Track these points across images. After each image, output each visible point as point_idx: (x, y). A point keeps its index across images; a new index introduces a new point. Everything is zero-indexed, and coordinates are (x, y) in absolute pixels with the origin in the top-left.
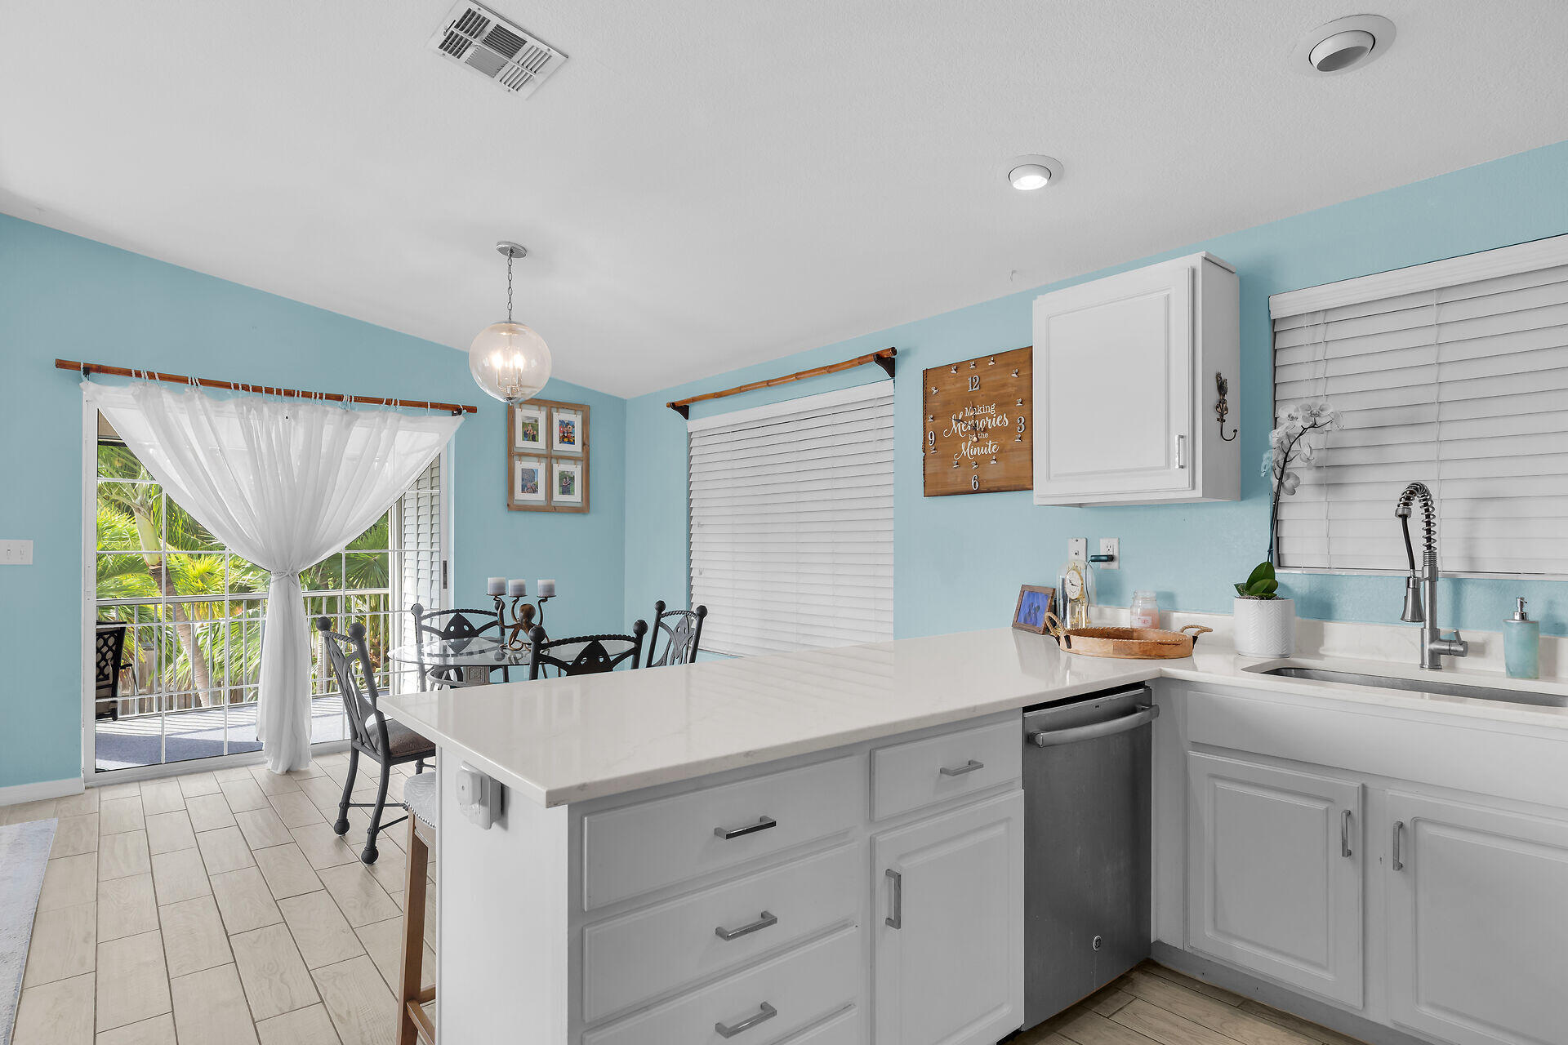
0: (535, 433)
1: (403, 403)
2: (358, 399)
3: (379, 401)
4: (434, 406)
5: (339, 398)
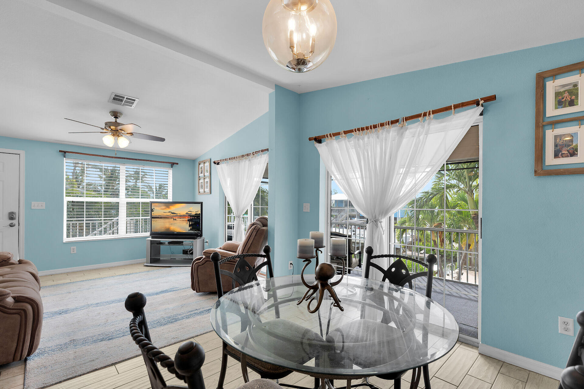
0: (573, 97)
1: (434, 112)
2: (407, 119)
3: (419, 116)
4: (456, 106)
5: (397, 121)
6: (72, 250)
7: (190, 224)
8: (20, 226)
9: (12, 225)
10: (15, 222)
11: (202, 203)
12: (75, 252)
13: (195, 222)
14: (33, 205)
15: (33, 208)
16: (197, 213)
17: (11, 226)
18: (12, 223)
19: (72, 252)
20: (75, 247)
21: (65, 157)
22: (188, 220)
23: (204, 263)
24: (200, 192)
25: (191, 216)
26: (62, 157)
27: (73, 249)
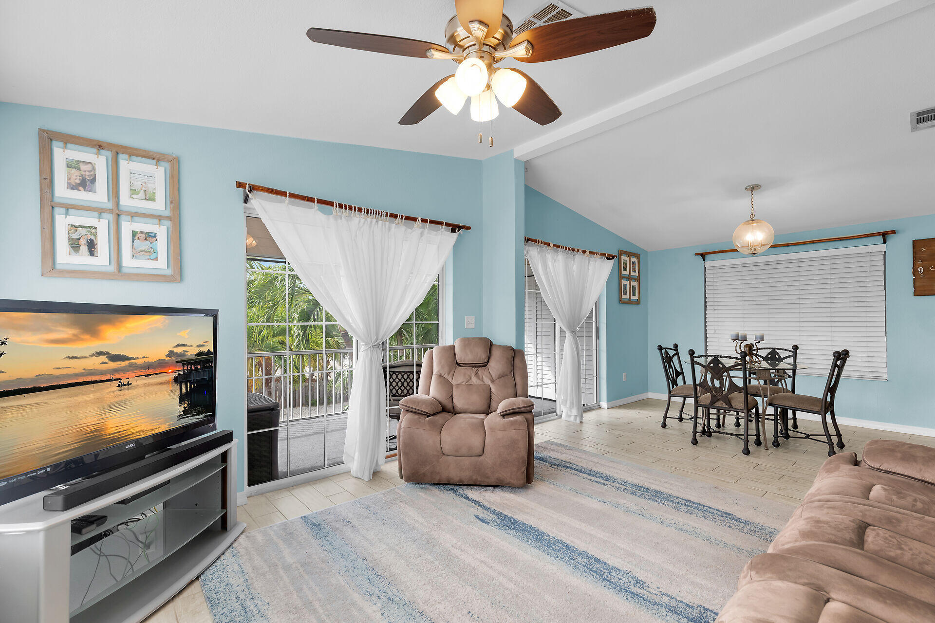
7: (184, 391)
11: (214, 315)
13: (197, 382)
22: (176, 380)
25: (184, 363)
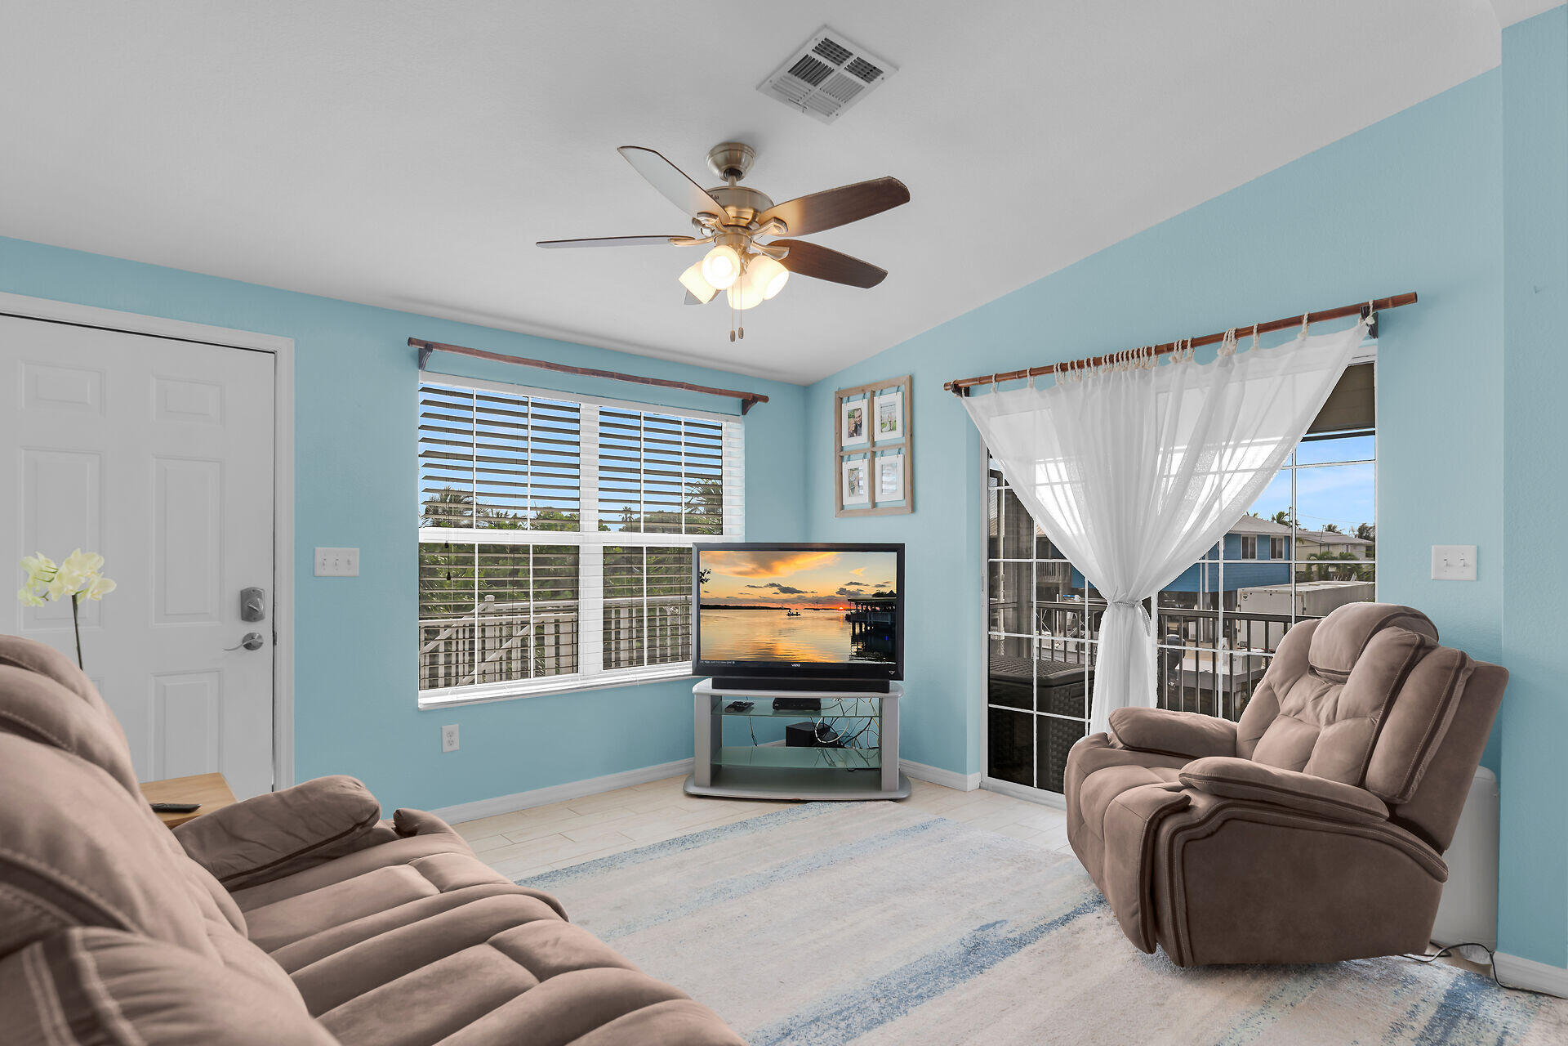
6: (446, 739)
7: (857, 631)
8: (277, 647)
9: (250, 644)
10: (261, 629)
12: (456, 746)
13: (876, 624)
14: (319, 559)
15: (319, 571)
16: (882, 590)
17: (248, 647)
18: (251, 636)
19: (447, 748)
20: (455, 727)
21: (421, 366)
22: (848, 618)
23: (1214, 829)
24: (842, 507)
25: (857, 602)
26: (416, 368)
27: (450, 734)
